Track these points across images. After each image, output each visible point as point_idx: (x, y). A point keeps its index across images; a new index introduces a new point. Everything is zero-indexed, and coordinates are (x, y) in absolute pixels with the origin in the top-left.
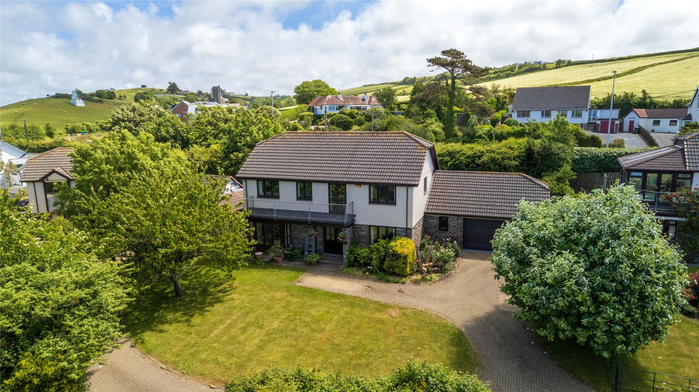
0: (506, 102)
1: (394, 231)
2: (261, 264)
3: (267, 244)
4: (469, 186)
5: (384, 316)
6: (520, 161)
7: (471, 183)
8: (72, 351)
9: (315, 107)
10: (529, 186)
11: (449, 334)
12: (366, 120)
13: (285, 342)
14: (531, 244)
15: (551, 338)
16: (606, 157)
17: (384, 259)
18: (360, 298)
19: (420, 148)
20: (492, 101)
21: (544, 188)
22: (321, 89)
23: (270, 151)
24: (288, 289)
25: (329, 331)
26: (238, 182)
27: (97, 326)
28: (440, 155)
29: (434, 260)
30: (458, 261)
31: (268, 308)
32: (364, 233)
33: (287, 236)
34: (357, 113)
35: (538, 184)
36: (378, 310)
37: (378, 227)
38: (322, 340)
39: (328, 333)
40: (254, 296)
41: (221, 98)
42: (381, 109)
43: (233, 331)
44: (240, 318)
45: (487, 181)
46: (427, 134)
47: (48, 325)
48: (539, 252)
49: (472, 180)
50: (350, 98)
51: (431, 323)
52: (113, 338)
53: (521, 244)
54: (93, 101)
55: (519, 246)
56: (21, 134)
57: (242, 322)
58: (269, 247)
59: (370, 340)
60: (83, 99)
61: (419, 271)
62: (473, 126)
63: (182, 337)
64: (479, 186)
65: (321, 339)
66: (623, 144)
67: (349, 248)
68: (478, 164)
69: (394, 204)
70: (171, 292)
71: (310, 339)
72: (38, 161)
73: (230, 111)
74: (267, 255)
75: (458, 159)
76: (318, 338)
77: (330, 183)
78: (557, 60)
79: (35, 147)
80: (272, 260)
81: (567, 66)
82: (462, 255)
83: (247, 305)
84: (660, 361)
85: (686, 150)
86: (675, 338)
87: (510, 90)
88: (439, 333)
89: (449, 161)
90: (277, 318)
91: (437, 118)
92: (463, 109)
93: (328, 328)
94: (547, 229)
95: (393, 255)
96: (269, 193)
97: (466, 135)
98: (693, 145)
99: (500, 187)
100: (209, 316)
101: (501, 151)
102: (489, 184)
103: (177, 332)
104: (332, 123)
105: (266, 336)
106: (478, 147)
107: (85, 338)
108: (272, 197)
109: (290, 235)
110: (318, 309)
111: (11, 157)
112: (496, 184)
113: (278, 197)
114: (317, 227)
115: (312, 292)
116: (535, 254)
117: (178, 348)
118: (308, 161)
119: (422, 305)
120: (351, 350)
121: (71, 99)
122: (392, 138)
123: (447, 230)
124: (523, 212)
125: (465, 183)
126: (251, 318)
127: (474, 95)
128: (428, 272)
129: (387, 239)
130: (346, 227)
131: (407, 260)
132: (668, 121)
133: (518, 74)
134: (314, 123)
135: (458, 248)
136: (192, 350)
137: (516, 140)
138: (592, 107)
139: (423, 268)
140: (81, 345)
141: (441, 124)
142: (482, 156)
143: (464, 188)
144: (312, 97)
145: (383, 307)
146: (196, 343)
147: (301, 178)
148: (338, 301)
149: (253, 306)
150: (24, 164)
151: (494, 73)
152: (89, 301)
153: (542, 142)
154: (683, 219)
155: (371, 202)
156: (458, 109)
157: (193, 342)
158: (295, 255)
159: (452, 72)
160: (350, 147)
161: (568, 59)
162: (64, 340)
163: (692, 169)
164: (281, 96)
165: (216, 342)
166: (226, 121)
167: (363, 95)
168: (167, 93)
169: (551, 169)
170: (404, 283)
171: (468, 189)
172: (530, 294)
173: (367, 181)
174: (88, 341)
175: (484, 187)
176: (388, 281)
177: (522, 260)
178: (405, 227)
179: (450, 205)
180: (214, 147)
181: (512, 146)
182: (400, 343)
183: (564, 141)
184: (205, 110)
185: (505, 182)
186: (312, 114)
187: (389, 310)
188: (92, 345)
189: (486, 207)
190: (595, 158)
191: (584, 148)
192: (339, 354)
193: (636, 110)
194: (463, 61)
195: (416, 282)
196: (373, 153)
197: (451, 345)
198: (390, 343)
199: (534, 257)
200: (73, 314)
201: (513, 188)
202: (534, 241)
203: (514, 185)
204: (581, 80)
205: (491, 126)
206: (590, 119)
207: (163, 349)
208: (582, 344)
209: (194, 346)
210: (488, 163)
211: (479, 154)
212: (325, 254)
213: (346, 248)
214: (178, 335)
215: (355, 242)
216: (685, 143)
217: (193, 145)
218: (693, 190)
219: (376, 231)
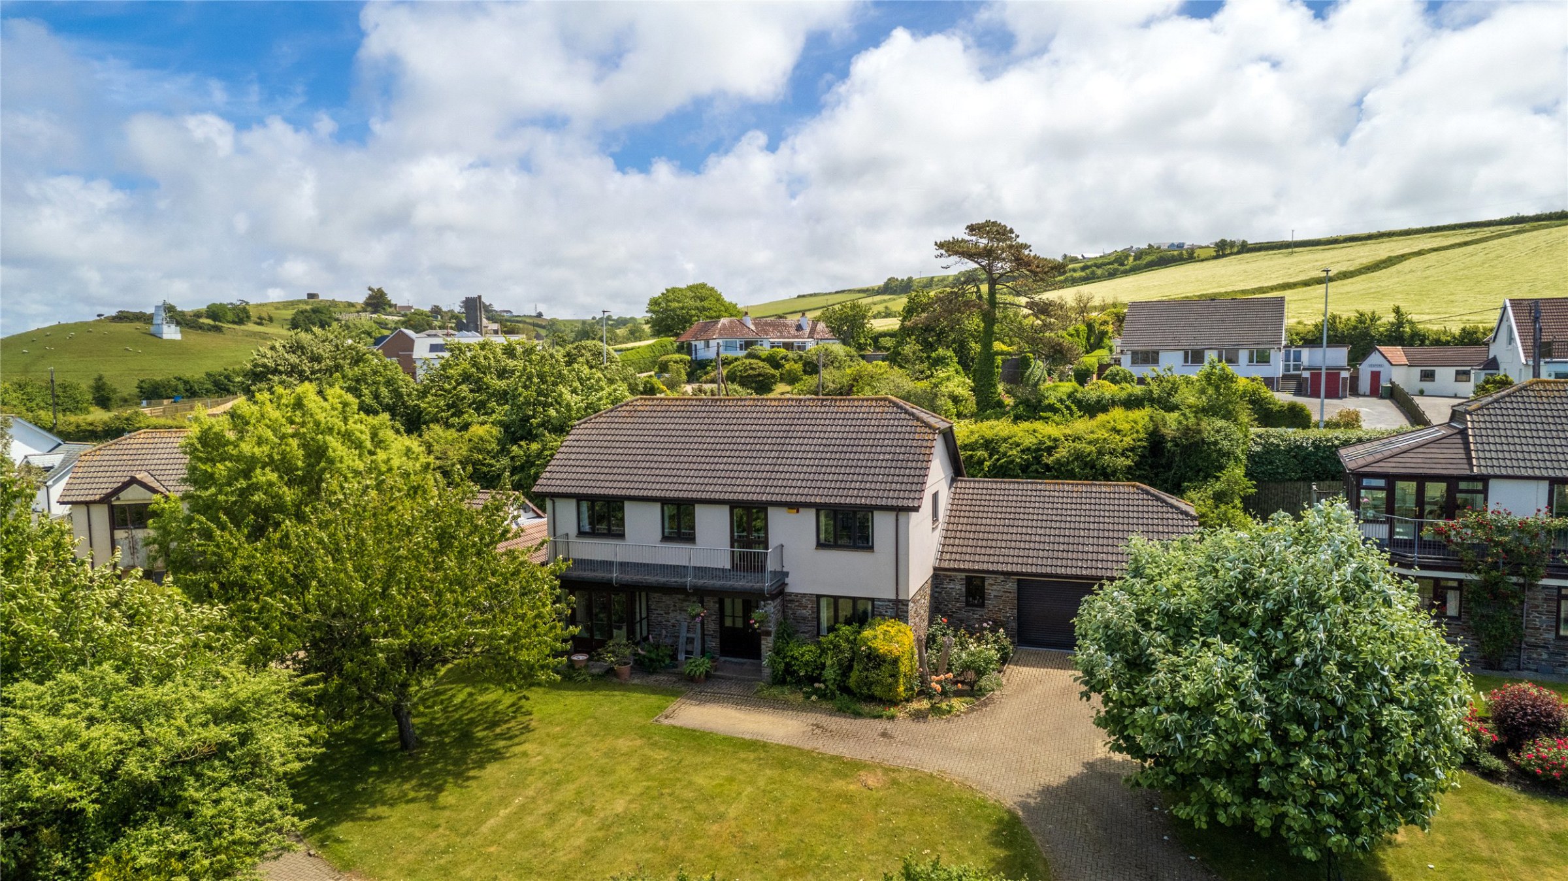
0: (1107, 332)
1: (870, 608)
2: (585, 680)
3: (598, 637)
4: (1027, 511)
5: (852, 787)
6: (1137, 458)
7: (1032, 505)
8: (198, 853)
9: (693, 343)
10: (1155, 509)
11: (990, 823)
12: (805, 372)
13: (641, 841)
14: (1153, 626)
15: (1202, 823)
16: (1317, 447)
17: (850, 668)
18: (799, 749)
19: (923, 430)
20: (1077, 331)
21: (1186, 513)
22: (706, 304)
23: (606, 438)
24: (644, 733)
25: (736, 819)
26: (531, 505)
27: (250, 802)
28: (965, 447)
29: (957, 668)
30: (1008, 671)
31: (603, 772)
32: (806, 612)
33: (641, 619)
34: (785, 358)
35: (1172, 506)
36: (839, 774)
37: (836, 599)
38: (721, 836)
39: (733, 823)
40: (573, 748)
41: (485, 322)
42: (838, 348)
43: (529, 820)
44: (543, 795)
45: (1065, 500)
46: (939, 403)
47: (148, 799)
48: (1169, 642)
49: (1033, 499)
50: (770, 325)
51: (952, 800)
52: (282, 828)
53: (1132, 625)
54: (201, 327)
55: (1128, 629)
56: (38, 400)
57: (547, 802)
58: (602, 644)
59: (823, 837)
60: (178, 323)
61: (925, 693)
62: (1036, 384)
63: (418, 835)
64: (1050, 511)
65: (718, 835)
66: (1357, 421)
67: (775, 643)
68: (1047, 465)
69: (870, 548)
70: (391, 741)
71: (694, 835)
72: (99, 458)
73: (510, 351)
74: (598, 660)
75: (1005, 455)
76: (711, 833)
77: (733, 505)
78: (1218, 240)
79: (72, 428)
80: (610, 672)
81: (1239, 253)
82: (1016, 658)
83: (556, 766)
84: (1431, 872)
85: (1470, 432)
86: (1461, 824)
87: (1114, 305)
88: (969, 820)
89: (985, 460)
90: (622, 792)
91: (960, 368)
92: (1015, 348)
93: (733, 812)
94: (1184, 595)
95: (868, 656)
96: (603, 527)
97: (1021, 403)
98: (1485, 422)
99: (1092, 513)
100: (476, 791)
101: (1095, 436)
102: (1069, 506)
103: (407, 823)
104: (731, 378)
105: (600, 829)
106: (1047, 430)
107: (226, 826)
108: (610, 535)
109: (648, 616)
110: (710, 772)
111: (30, 451)
112: (1084, 507)
113: (622, 536)
114: (706, 599)
115: (697, 739)
116: (1161, 646)
117: (410, 857)
118: (685, 459)
119: (931, 762)
120: (782, 857)
121: (151, 323)
122: (863, 410)
123: (982, 605)
124: (1136, 560)
125: (1019, 504)
126: (567, 792)
127: (1037, 318)
128: (944, 693)
129: (856, 625)
130: (767, 599)
131: (898, 668)
132: (1452, 371)
133: (1135, 270)
134: (692, 378)
135: (1006, 642)
136: (442, 862)
137: (1126, 413)
138: (1292, 343)
139: (933, 684)
140: (216, 842)
141: (967, 381)
142: (1056, 447)
143: (1017, 516)
144: (685, 321)
145: (848, 768)
146: (449, 846)
147: (671, 494)
148: (752, 756)
149: (571, 768)
150: (57, 465)
151: (1083, 269)
152: (233, 750)
153: (1182, 418)
154: (1474, 577)
155: (820, 545)
156: (1005, 348)
157: (443, 844)
158: (659, 661)
159: (989, 270)
160: (775, 428)
161: (1241, 239)
162: (181, 830)
163: (1484, 471)
164: (615, 317)
165: (492, 843)
166: (502, 373)
167: (798, 317)
168: (365, 311)
169: (1201, 474)
170: (892, 718)
171: (1026, 517)
172: (1153, 729)
173: (813, 500)
174: (232, 834)
175: (1059, 512)
176: (857, 715)
177: (1135, 659)
178: (893, 597)
179: (988, 551)
180: (477, 430)
181: (1119, 427)
182: (885, 841)
183: (1229, 416)
184: (460, 349)
185: (1102, 501)
186: (688, 358)
187: (862, 773)
188: (240, 842)
189: (1065, 555)
190: (1296, 451)
191: (1271, 430)
192: (757, 866)
193: (1382, 348)
194: (1011, 247)
195: (919, 716)
196: (824, 441)
197: (996, 844)
198: (865, 842)
199: (1157, 652)
200: (198, 776)
201: (1121, 514)
202: (1157, 620)
203: (1121, 508)
204: (1270, 284)
205: (1075, 384)
206: (1287, 368)
207: (379, 859)
208: (1265, 835)
209: (445, 852)
210: (1068, 463)
211: (1049, 443)
212: (723, 659)
213: (767, 644)
214: (409, 830)
215: (787, 633)
216: (1468, 417)
217: (431, 425)
218: (1489, 516)
219: (832, 610)
